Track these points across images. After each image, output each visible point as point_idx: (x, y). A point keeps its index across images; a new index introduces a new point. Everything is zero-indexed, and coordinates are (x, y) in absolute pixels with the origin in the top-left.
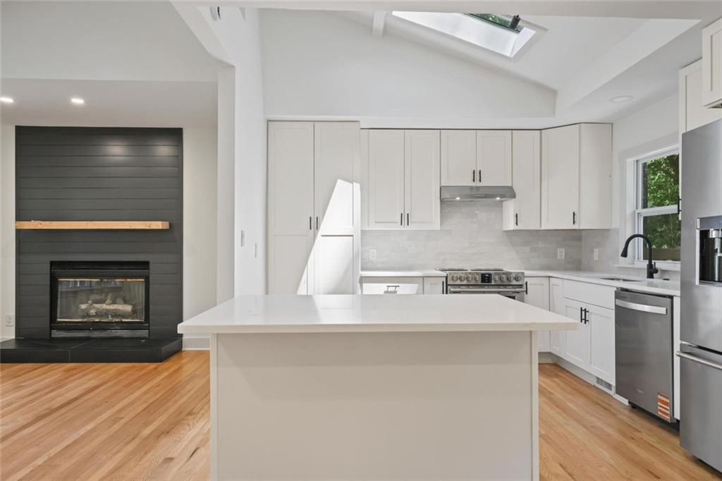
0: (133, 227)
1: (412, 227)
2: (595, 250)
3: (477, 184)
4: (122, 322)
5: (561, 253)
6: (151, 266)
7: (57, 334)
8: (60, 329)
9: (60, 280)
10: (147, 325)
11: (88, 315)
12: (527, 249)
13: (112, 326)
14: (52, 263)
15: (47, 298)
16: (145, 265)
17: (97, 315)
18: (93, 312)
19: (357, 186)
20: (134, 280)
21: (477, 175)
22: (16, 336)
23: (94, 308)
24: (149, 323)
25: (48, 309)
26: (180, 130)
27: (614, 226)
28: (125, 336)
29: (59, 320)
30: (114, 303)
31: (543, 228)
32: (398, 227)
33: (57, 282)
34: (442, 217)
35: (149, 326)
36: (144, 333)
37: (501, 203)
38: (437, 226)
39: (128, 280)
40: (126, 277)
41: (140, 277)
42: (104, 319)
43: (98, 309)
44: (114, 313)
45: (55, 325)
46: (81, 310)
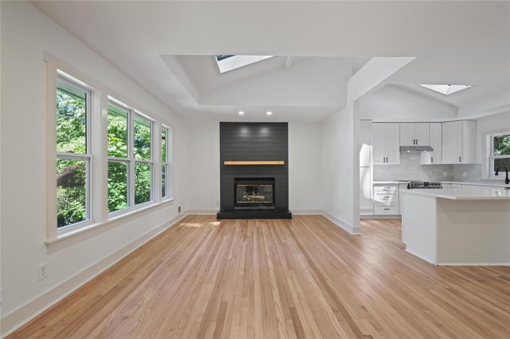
1: (388, 163)
2: (464, 173)
3: (416, 145)
4: (263, 203)
5: (445, 174)
6: (276, 180)
7: (237, 208)
8: (238, 206)
9: (238, 185)
11: (247, 200)
12: (431, 172)
13: (260, 205)
14: (236, 179)
15: (233, 193)
16: (273, 179)
17: (251, 200)
18: (249, 199)
19: (371, 146)
20: (268, 185)
21: (415, 142)
22: (221, 209)
23: (249, 197)
24: (275, 204)
25: (233, 197)
26: (287, 123)
27: (478, 162)
29: (237, 202)
30: (256, 195)
31: (443, 163)
32: (383, 163)
34: (400, 159)
36: (273, 208)
37: (420, 153)
38: (399, 163)
39: (266, 186)
40: (265, 184)
41: (271, 184)
42: (257, 202)
43: (251, 198)
44: (258, 200)
45: (236, 204)
46: (244, 198)
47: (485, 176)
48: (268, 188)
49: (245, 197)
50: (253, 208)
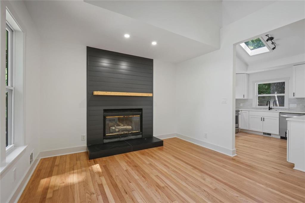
0: (143, 95)
4: (132, 133)
6: (143, 110)
7: (106, 141)
8: (107, 139)
9: (107, 117)
10: (141, 133)
13: (129, 135)
14: (105, 111)
15: (102, 125)
16: (141, 110)
17: (119, 131)
18: (117, 130)
20: (136, 116)
22: (87, 145)
23: (117, 128)
24: (142, 132)
25: (102, 130)
28: (133, 138)
29: (107, 135)
30: (124, 126)
33: (106, 118)
35: (142, 133)
36: (140, 136)
39: (134, 116)
40: (133, 115)
41: (138, 115)
42: (125, 133)
43: (119, 129)
44: (126, 130)
45: (105, 137)
46: (113, 130)
47: (254, 106)
48: (136, 118)
49: (114, 128)
50: (122, 139)
